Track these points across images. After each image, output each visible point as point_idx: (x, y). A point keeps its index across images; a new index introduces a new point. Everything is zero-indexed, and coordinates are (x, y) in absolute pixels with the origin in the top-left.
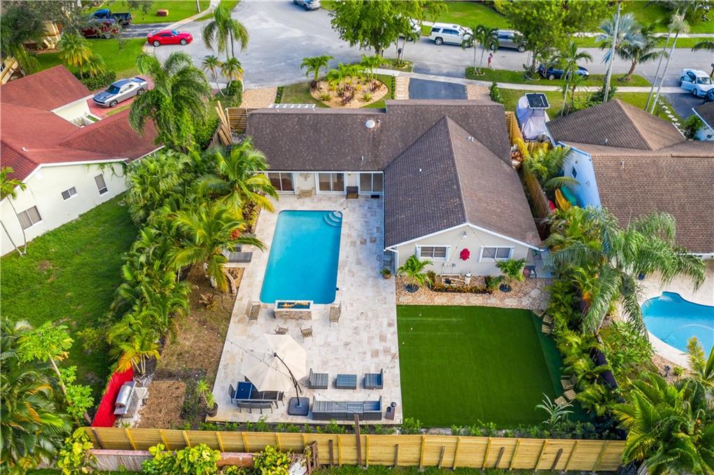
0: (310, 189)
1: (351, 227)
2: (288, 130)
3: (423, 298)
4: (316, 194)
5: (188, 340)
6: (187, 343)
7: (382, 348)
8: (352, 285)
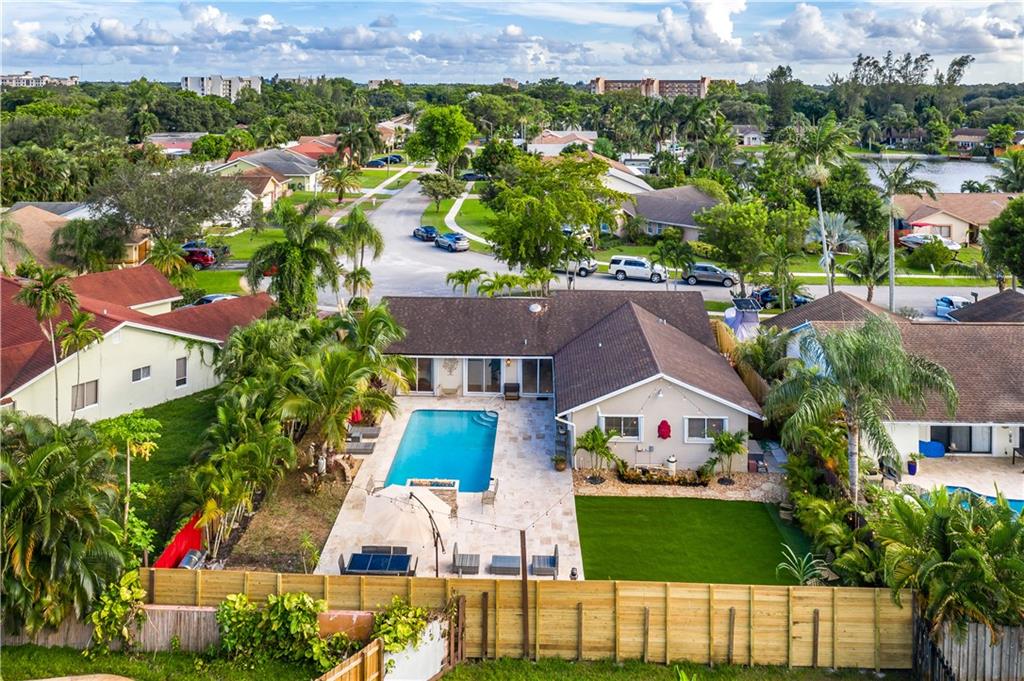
0: (455, 387)
1: (509, 424)
2: (432, 314)
3: (612, 489)
4: (462, 396)
5: (281, 525)
6: (279, 528)
7: (555, 536)
8: (512, 476)
